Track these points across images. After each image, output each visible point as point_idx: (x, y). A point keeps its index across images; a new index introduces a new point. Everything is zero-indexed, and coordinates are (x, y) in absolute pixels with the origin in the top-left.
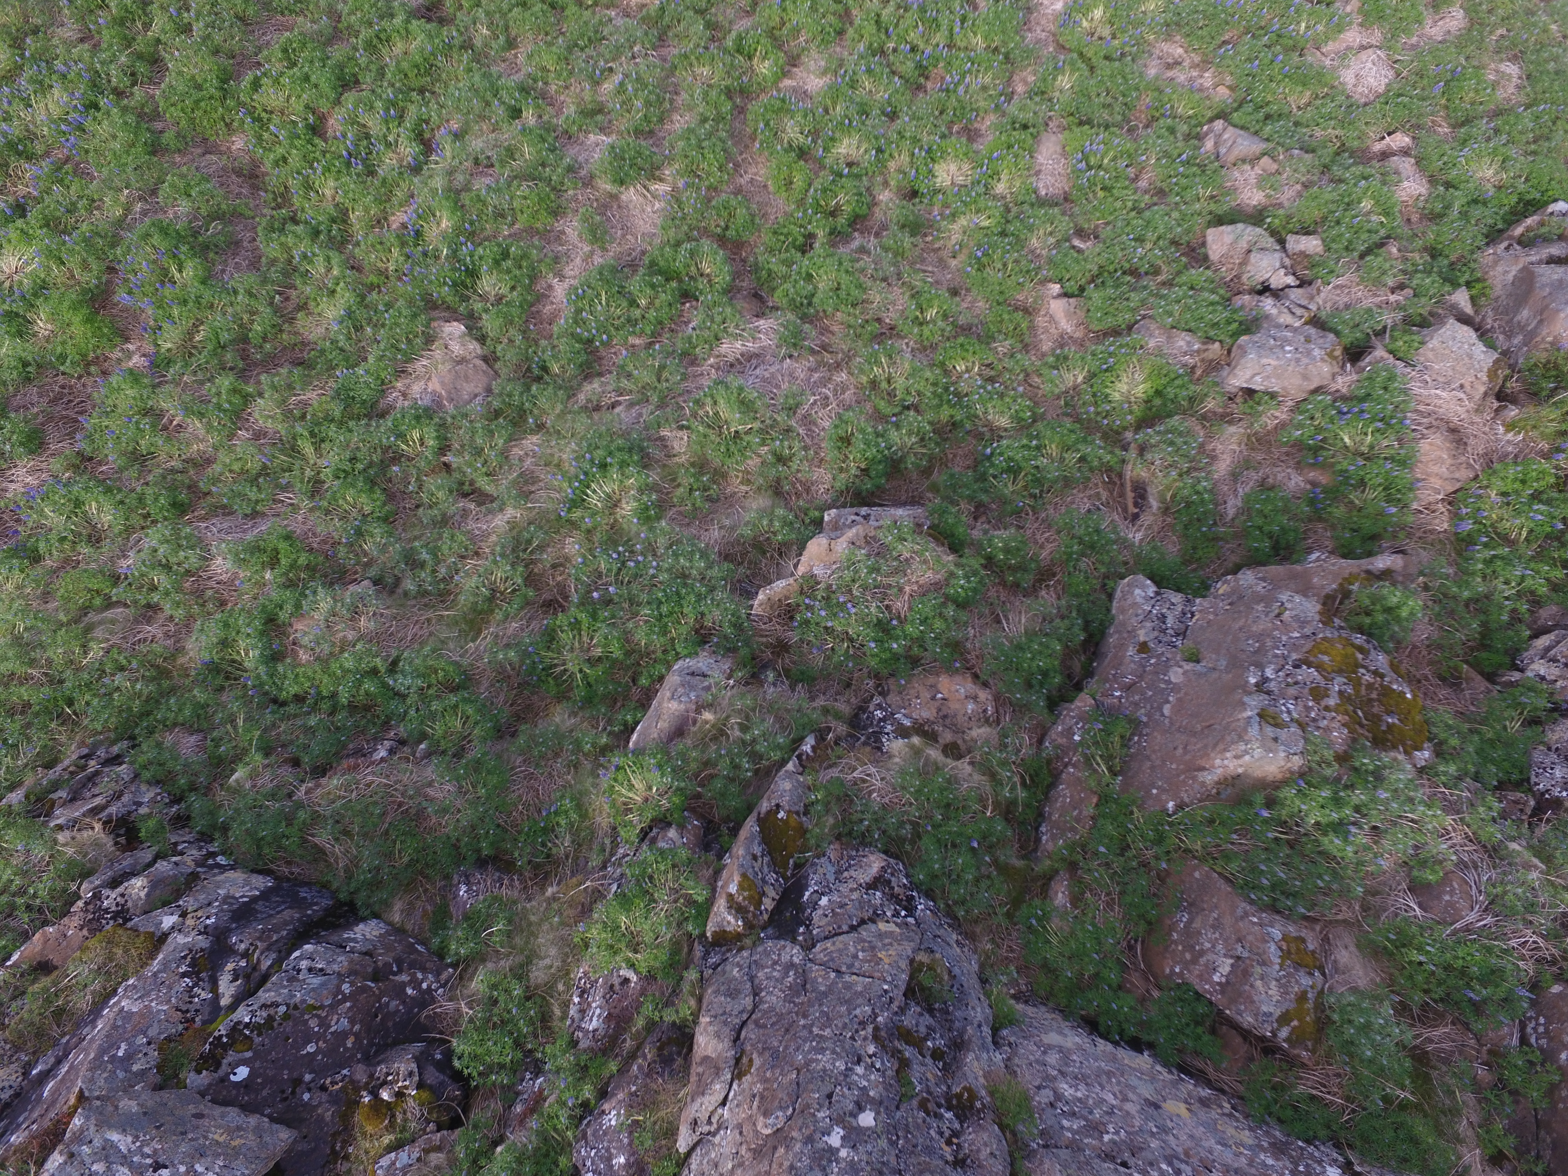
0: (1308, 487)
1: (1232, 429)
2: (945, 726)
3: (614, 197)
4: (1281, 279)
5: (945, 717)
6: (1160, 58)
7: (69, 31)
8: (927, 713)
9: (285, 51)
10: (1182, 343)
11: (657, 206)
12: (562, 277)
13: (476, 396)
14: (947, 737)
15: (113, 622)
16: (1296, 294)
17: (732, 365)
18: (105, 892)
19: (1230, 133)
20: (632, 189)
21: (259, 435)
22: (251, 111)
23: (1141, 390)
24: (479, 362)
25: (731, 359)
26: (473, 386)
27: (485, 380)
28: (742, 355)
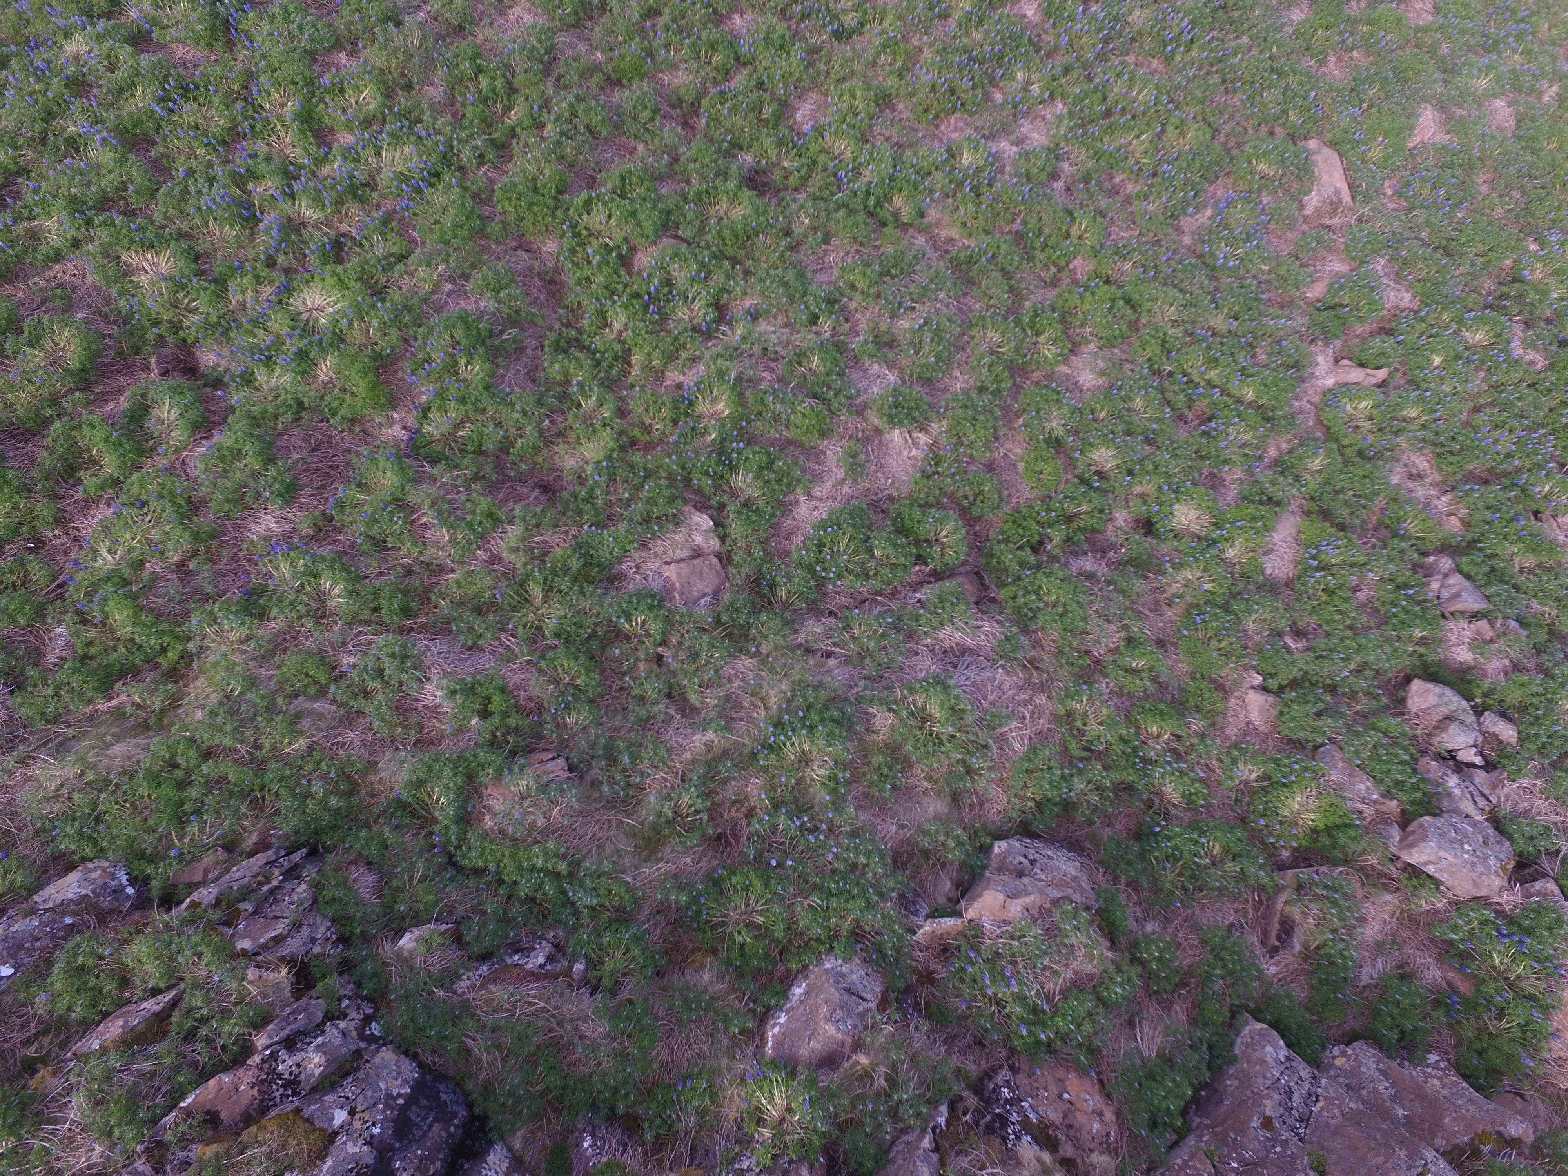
0: (1444, 984)
1: (1388, 897)
2: (1067, 1136)
3: (878, 431)
4: (1469, 756)
5: (1070, 1126)
6: (1406, 465)
7: (436, 93)
8: (1054, 1115)
9: (623, 179)
10: (1362, 787)
11: (914, 452)
12: (809, 496)
13: (704, 596)
14: (1068, 1150)
15: (321, 716)
16: (1480, 777)
17: (945, 652)
18: (283, 1054)
19: (1456, 580)
20: (897, 432)
21: (495, 559)
22: (574, 226)
23: (1312, 819)
24: (715, 561)
25: (946, 645)
26: (704, 585)
27: (716, 581)
28: (957, 645)
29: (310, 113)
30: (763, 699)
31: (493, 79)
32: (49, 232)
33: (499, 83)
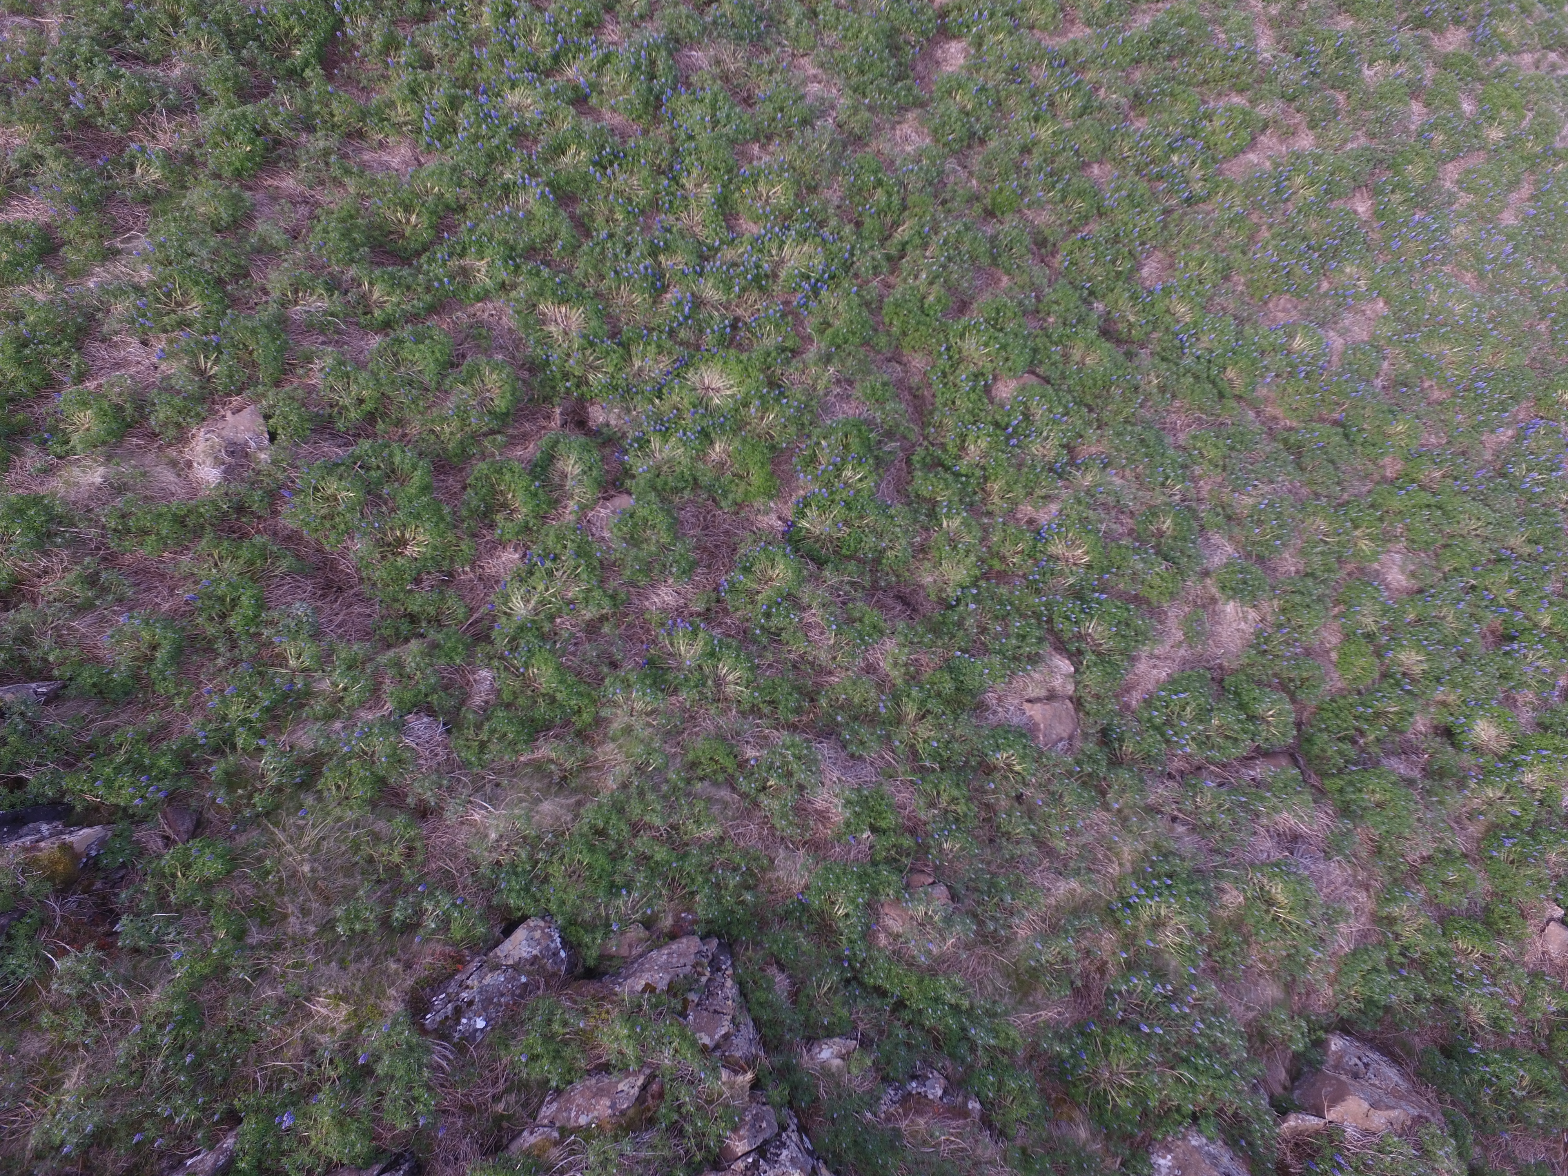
3: (1213, 600)
9: (998, 311)
13: (1061, 739)
15: (726, 805)
17: (1281, 835)
20: (1233, 604)
22: (948, 349)
24: (1070, 705)
25: (1282, 828)
26: (1063, 729)
27: (1071, 725)
28: (1291, 830)
29: (726, 198)
30: (1117, 854)
31: (889, 194)
32: (479, 271)
33: (896, 201)
